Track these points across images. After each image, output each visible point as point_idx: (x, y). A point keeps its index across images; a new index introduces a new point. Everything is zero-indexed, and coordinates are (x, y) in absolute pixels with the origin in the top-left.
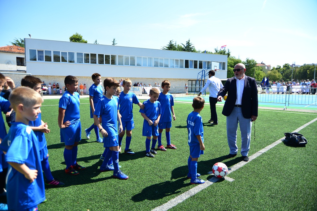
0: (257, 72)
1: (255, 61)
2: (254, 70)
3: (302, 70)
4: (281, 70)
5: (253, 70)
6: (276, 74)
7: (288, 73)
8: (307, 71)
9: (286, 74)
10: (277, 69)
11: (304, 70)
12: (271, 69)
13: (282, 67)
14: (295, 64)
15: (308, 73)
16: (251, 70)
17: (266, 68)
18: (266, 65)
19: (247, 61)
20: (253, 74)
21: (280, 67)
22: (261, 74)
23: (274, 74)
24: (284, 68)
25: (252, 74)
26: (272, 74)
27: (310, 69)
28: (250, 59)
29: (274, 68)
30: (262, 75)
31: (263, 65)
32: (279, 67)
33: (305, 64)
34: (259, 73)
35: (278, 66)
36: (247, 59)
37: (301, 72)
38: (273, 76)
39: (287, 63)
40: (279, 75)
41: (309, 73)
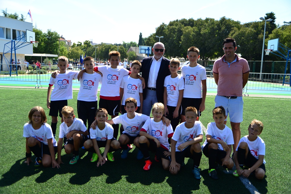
0: (61, 47)
1: (58, 34)
2: (57, 45)
3: (104, 49)
4: (82, 47)
5: (56, 44)
6: (79, 52)
7: (90, 51)
8: (108, 50)
9: (88, 52)
10: (78, 45)
11: (106, 49)
12: (72, 45)
13: (83, 44)
14: (92, 42)
16: (55, 44)
17: (67, 43)
18: (66, 40)
19: (49, 33)
20: (57, 50)
21: (81, 43)
22: (65, 51)
23: (77, 52)
24: (85, 45)
25: (55, 50)
26: (75, 51)
27: (111, 48)
28: (52, 31)
29: (74, 44)
30: (66, 52)
31: (63, 40)
32: (80, 44)
33: (102, 43)
34: (63, 49)
35: (79, 42)
36: (48, 30)
37: (103, 51)
38: (76, 53)
39: (87, 40)
40: (82, 53)
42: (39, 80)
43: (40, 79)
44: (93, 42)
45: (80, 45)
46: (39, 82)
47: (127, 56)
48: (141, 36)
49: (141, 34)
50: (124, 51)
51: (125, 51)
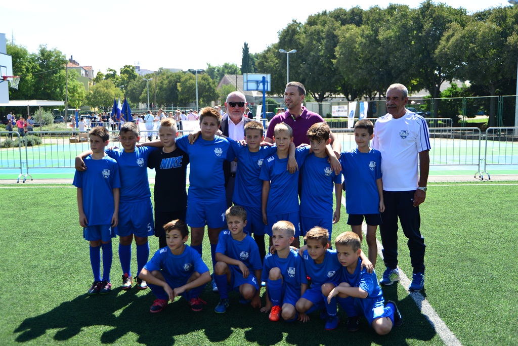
0: (71, 84)
1: (63, 54)
2: (62, 79)
3: (166, 82)
4: (117, 79)
5: (60, 78)
6: (111, 91)
7: (134, 89)
8: (176, 85)
9: (132, 91)
10: (108, 76)
11: (170, 82)
12: (95, 77)
13: (118, 74)
14: (139, 67)
15: (179, 89)
16: (56, 77)
17: (83, 72)
18: (81, 65)
19: (43, 52)
20: (61, 90)
21: (115, 72)
22: (79, 91)
23: (106, 91)
24: (123, 76)
25: (58, 90)
26: (102, 89)
27: (182, 80)
28: (48, 49)
29: (99, 75)
30: (82, 93)
31: (74, 66)
32: (111, 73)
33: (161, 69)
34: (74, 87)
35: (111, 70)
36: (40, 46)
37: (165, 86)
38: (104, 95)
39: (128, 65)
40: (117, 92)
41: (182, 89)
42: (25, 164)
43: (27, 163)
44: (141, 68)
45: (111, 76)
46: (24, 169)
47: (218, 97)
48: (246, 50)
49: (246, 45)
50: (210, 86)
51: (212, 86)
